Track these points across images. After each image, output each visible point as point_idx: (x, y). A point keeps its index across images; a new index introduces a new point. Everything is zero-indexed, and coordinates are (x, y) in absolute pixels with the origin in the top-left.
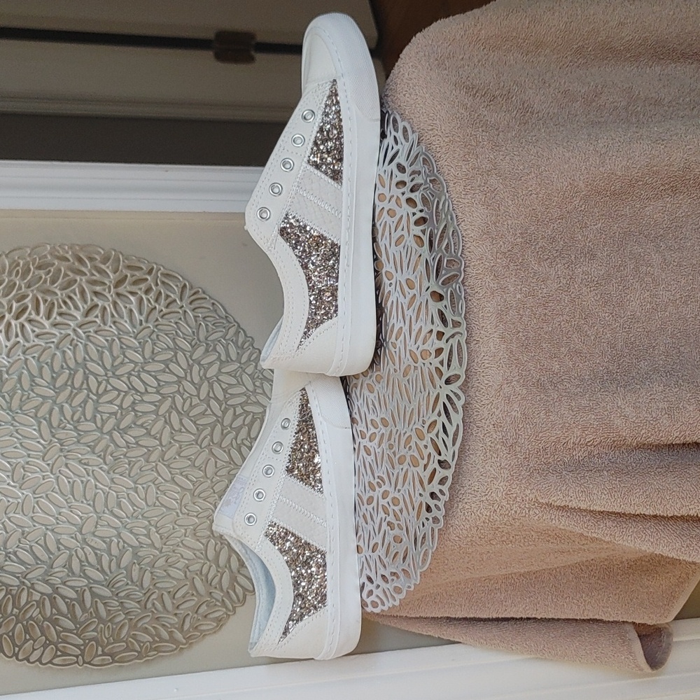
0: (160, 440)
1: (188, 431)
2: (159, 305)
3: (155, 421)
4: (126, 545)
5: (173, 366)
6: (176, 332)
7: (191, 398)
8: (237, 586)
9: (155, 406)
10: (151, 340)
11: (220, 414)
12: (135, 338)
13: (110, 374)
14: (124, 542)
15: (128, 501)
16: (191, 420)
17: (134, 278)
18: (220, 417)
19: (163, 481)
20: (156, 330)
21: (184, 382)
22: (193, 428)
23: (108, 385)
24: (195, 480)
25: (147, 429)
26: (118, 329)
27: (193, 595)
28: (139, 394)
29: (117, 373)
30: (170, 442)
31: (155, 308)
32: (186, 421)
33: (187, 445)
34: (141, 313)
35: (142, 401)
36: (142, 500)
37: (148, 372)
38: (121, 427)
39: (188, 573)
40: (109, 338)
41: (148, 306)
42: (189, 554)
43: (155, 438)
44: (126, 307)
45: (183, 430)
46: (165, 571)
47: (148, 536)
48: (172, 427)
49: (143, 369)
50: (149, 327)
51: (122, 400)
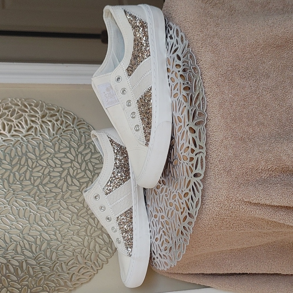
0: (62, 189)
1: (75, 185)
2: (62, 126)
3: (59, 181)
4: (44, 240)
5: (68, 155)
6: (70, 139)
7: (77, 170)
8: (99, 259)
9: (60, 173)
10: (58, 142)
11: (91, 177)
12: (51, 142)
13: (38, 158)
14: (43, 237)
15: (46, 219)
16: (77, 180)
17: (50, 114)
18: (91, 179)
19: (63, 209)
20: (61, 138)
21: (74, 162)
22: (78, 184)
23: (37, 164)
24: (79, 208)
25: (55, 184)
26: (43, 138)
27: (77, 264)
28: (52, 168)
29: (42, 158)
30: (67, 191)
31: (61, 128)
32: (74, 180)
33: (75, 192)
34: (53, 130)
35: (53, 171)
36: (53, 218)
37: (57, 158)
38: (43, 183)
39: (74, 253)
40: (38, 142)
41: (57, 127)
42: (75, 244)
43: (59, 189)
44: (46, 128)
45: (73, 184)
46: (63, 252)
47: (55, 235)
48: (68, 183)
49: (54, 156)
50: (58, 137)
51: (44, 171)
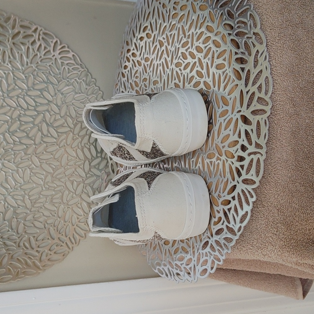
0: (34, 141)
1: (52, 136)
2: (40, 53)
3: (32, 128)
4: (9, 206)
5: (45, 93)
6: (49, 72)
7: (55, 115)
8: (75, 234)
9: (33, 118)
10: (33, 75)
11: (72, 126)
12: (23, 73)
13: (6, 95)
14: (8, 204)
15: (12, 178)
16: (55, 129)
17: (25, 34)
18: (72, 129)
19: (35, 167)
20: (36, 69)
21: (52, 105)
22: (55, 135)
23: (4, 103)
24: (54, 167)
25: (26, 133)
26: (13, 66)
27: (48, 239)
28: (23, 110)
29: (10, 95)
30: (41, 143)
31: (37, 54)
32: (51, 130)
33: (50, 145)
34: (28, 57)
35: (25, 115)
36: (21, 178)
37: (30, 96)
38: (11, 130)
39: (46, 225)
40: (7, 72)
41: (32, 54)
42: (47, 213)
43: (32, 140)
44: (18, 53)
45: (49, 135)
46: (32, 223)
47: (23, 201)
48: (42, 134)
49: (27, 94)
50: (32, 67)
51: (12, 114)
